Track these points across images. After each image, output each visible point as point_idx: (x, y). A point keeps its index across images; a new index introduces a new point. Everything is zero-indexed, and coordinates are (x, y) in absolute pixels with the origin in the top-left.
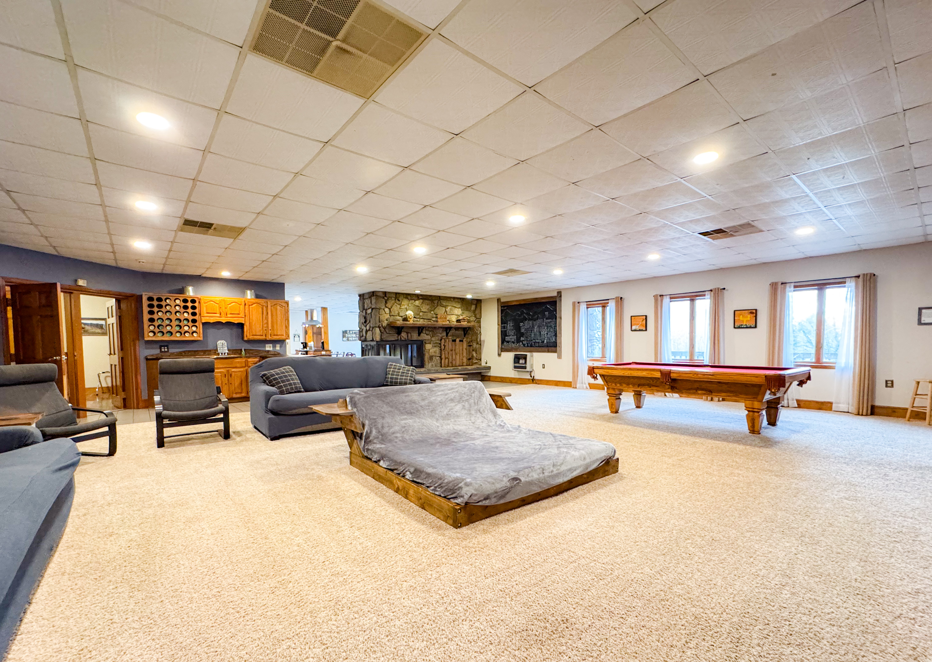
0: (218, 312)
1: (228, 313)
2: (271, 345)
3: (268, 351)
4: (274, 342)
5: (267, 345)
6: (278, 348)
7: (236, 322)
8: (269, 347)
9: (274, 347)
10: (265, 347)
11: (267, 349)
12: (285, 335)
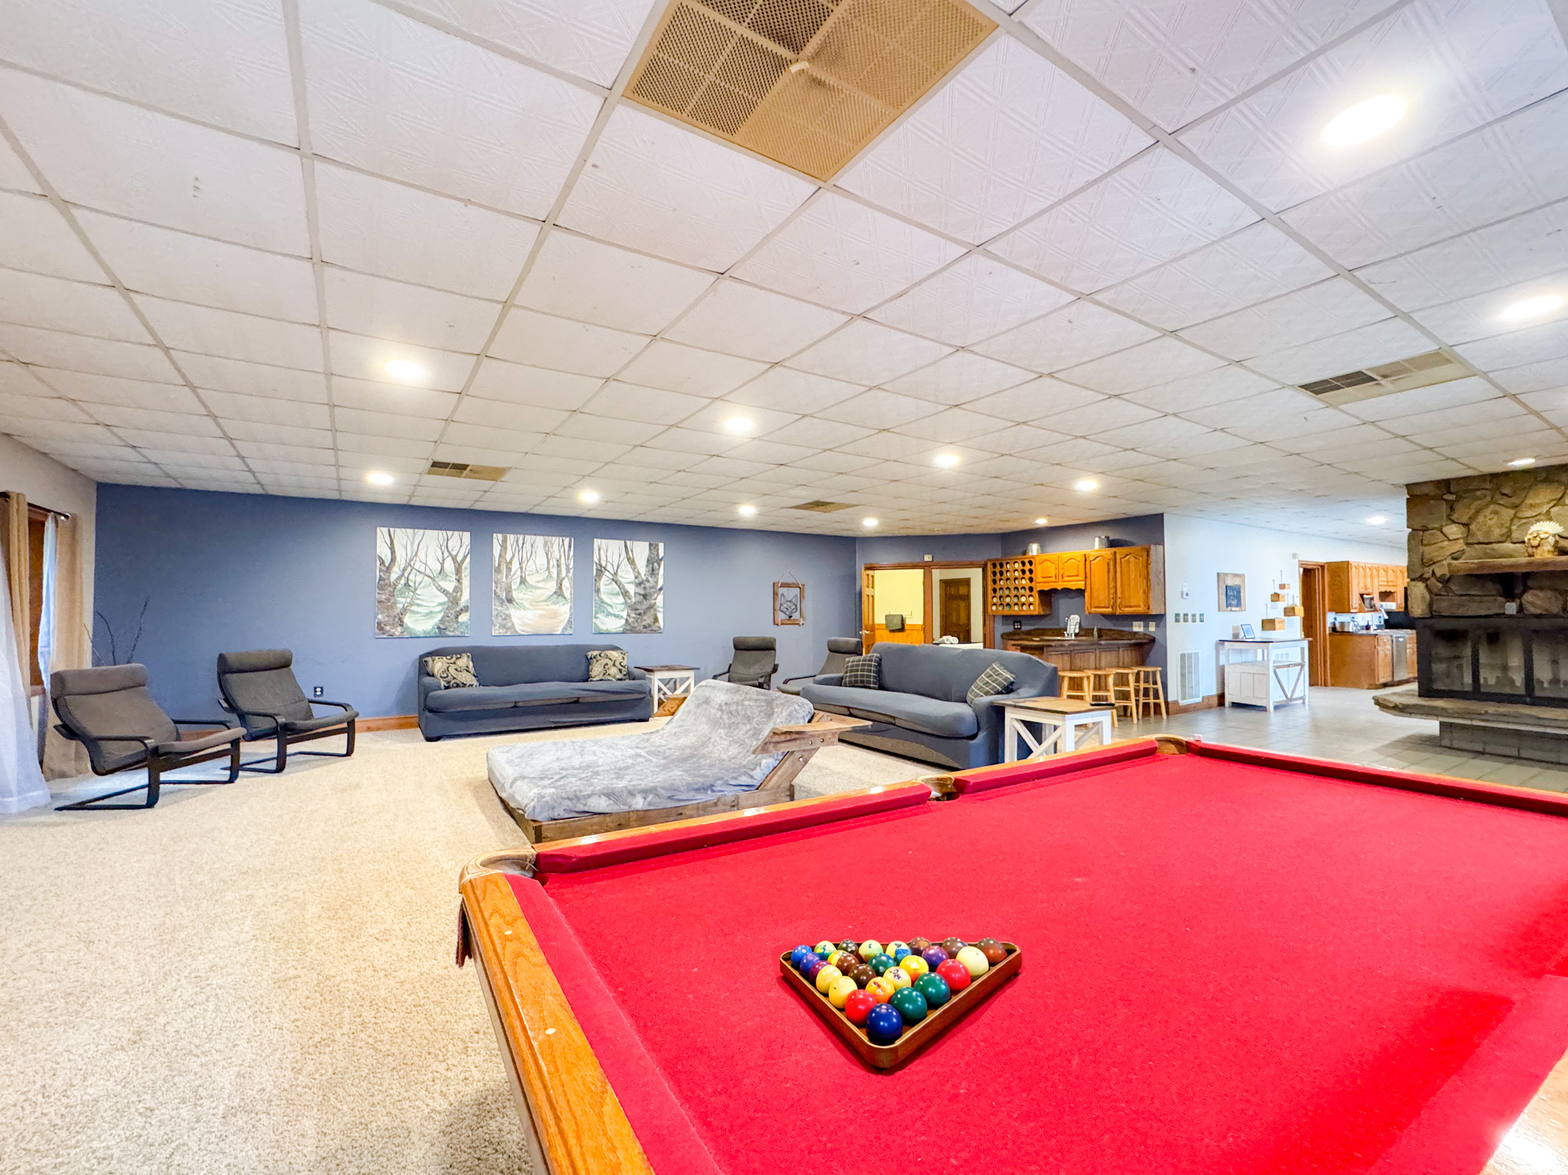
0: (1053, 575)
1: (1066, 574)
2: (1142, 623)
3: (1136, 633)
4: (1146, 618)
5: (1135, 623)
6: (1152, 628)
7: (1074, 588)
8: (1138, 627)
9: (1146, 626)
10: (1132, 626)
11: (1136, 629)
12: (1142, 605)
